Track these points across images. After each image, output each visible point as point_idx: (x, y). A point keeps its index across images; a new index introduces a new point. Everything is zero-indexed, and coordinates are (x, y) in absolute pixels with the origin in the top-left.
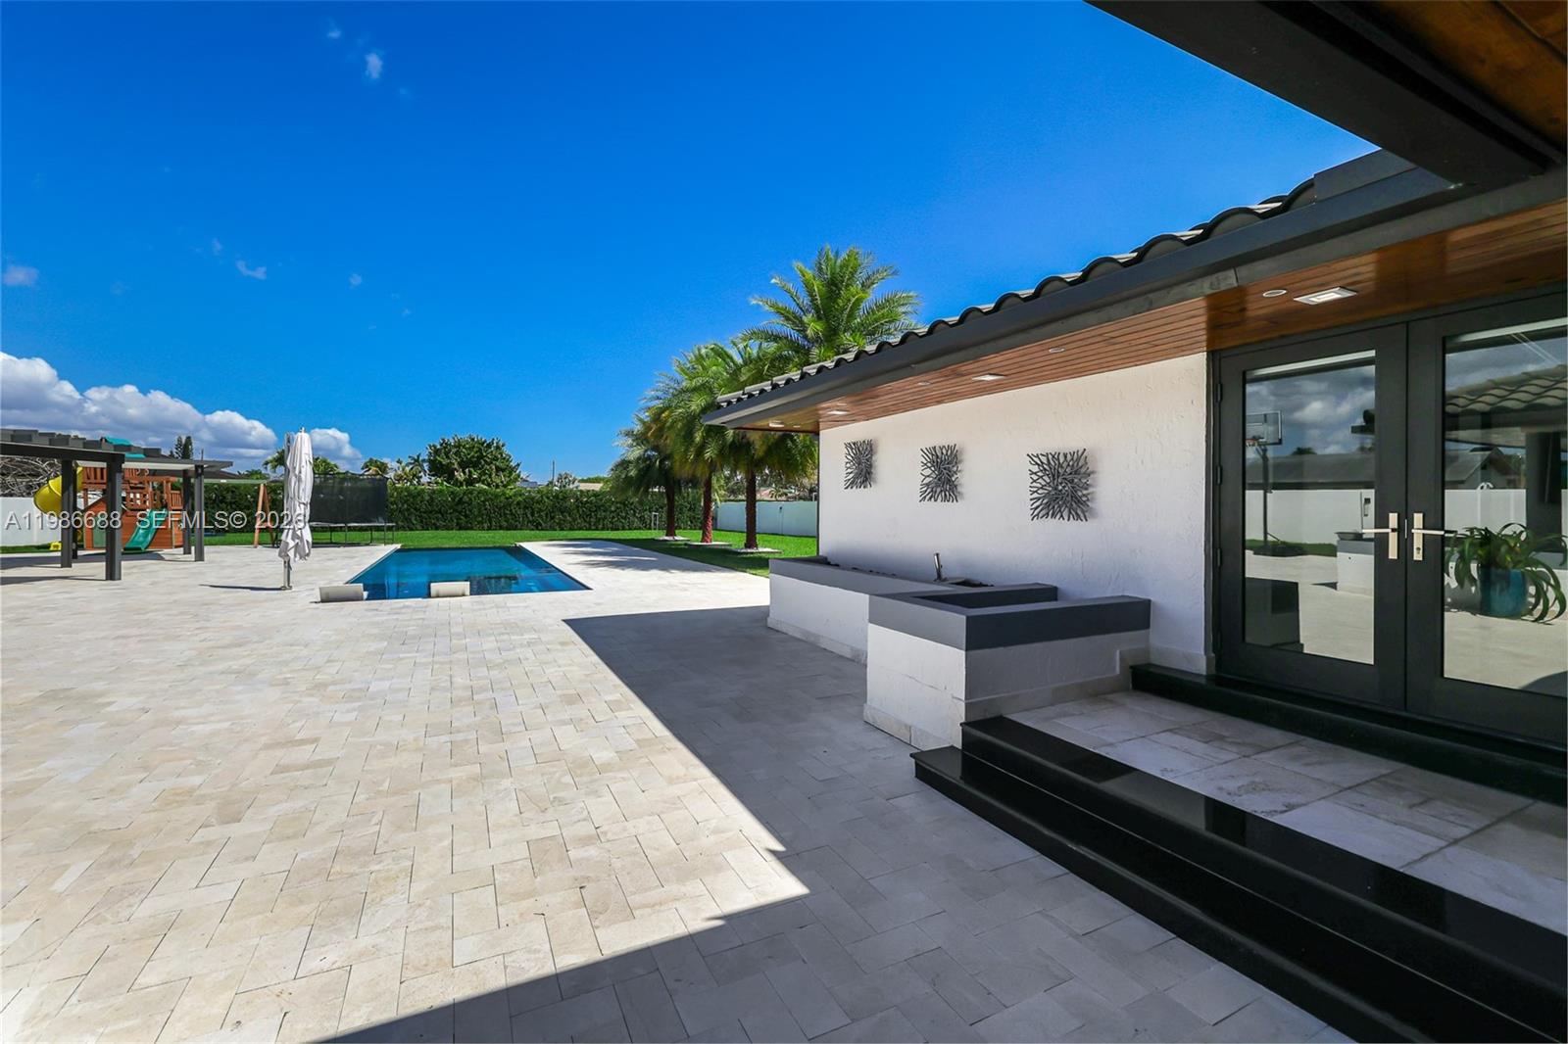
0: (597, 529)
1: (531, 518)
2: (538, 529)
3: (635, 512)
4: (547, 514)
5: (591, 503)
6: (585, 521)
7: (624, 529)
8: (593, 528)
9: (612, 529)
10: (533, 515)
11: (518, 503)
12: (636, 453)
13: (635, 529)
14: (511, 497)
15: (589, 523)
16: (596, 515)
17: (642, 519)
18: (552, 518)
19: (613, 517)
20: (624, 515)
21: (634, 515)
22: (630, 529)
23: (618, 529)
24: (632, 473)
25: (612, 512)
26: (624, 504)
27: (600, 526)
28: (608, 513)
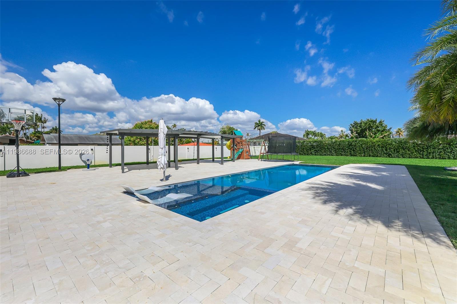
6: (420, 154)
7: (449, 158)
15: (423, 155)
16: (427, 151)
18: (398, 152)
19: (441, 152)
20: (449, 150)
23: (445, 159)
26: (449, 144)
27: (431, 157)
28: (437, 149)
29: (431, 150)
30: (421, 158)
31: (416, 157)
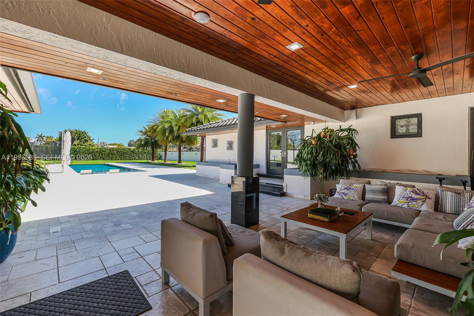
0: (124, 160)
1: (101, 156)
2: (104, 160)
3: (136, 155)
4: (107, 155)
5: (122, 152)
6: (120, 157)
7: (133, 160)
8: (123, 159)
9: (129, 160)
10: (102, 155)
11: (97, 152)
12: (143, 137)
13: (136, 160)
14: (94, 150)
15: (121, 158)
17: (139, 157)
18: (109, 156)
19: (129, 156)
20: (133, 155)
21: (136, 156)
22: (135, 160)
24: (143, 143)
25: (129, 154)
26: (133, 152)
27: (125, 159)
28: (128, 155)
29: (125, 155)
30: (120, 160)
31: (118, 160)
